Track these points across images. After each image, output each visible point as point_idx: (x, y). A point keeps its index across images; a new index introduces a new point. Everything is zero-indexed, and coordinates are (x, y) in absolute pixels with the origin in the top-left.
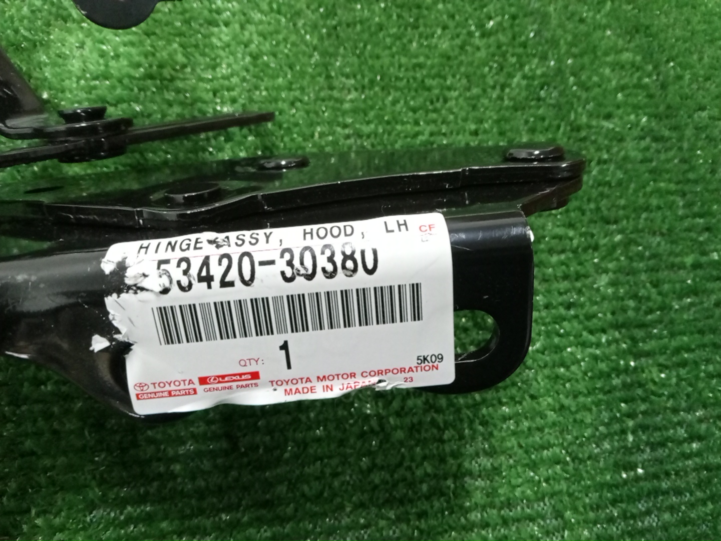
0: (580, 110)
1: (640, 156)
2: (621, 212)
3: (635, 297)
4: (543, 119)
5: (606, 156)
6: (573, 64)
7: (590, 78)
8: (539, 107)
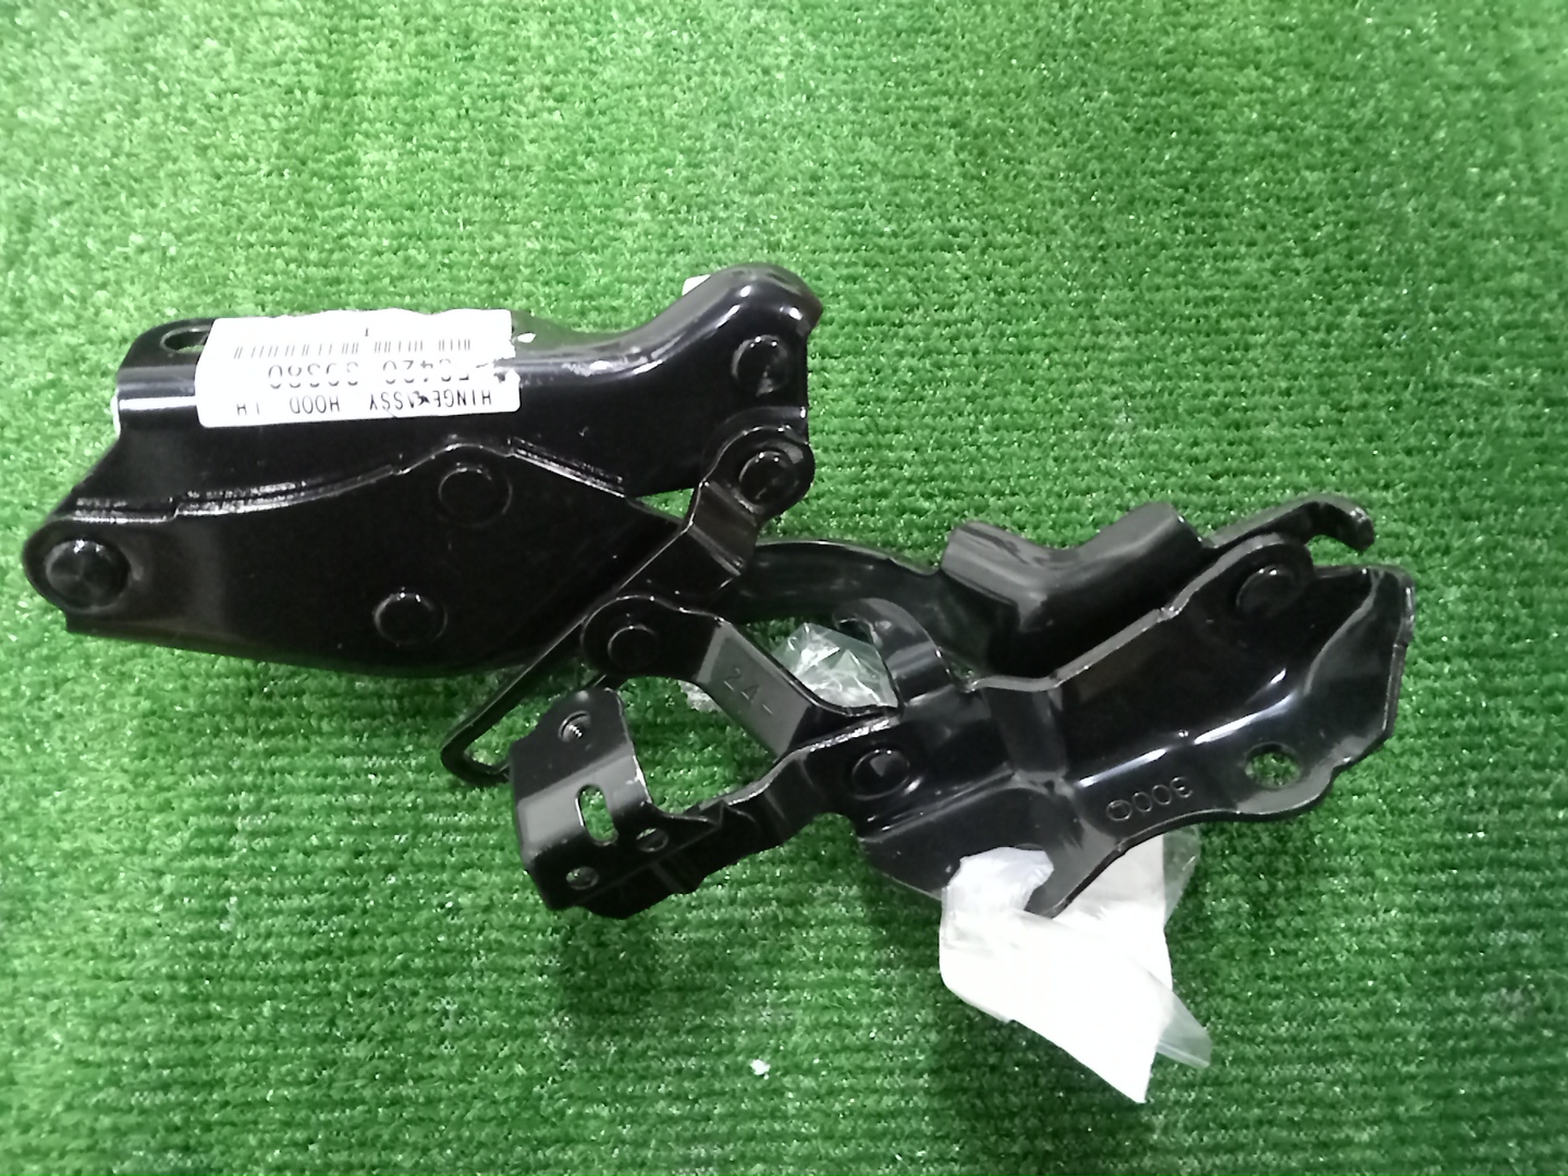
0: (1440, 360)
1: (1524, 427)
2: (1487, 505)
3: (1498, 618)
4: (1385, 374)
5: (1472, 427)
6: (1437, 292)
7: (1458, 313)
8: (1380, 357)
